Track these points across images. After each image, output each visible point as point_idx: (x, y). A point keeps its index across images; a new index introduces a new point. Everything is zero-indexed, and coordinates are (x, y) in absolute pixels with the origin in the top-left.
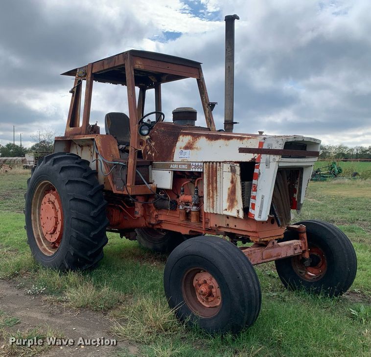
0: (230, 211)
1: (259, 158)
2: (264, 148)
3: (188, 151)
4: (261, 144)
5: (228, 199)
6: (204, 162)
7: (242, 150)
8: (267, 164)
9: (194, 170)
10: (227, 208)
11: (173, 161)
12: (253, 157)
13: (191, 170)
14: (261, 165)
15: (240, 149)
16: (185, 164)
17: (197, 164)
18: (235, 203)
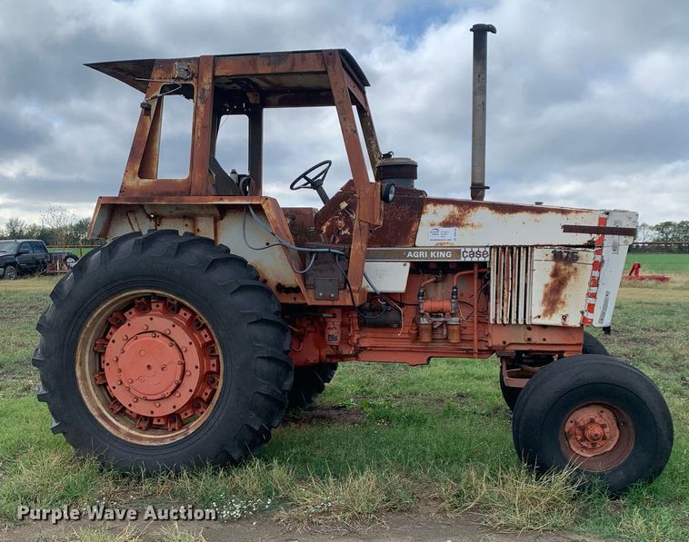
0: (547, 318)
1: (601, 240)
2: (608, 225)
3: (451, 230)
4: (602, 220)
5: (544, 300)
6: (491, 247)
7: (567, 229)
8: (615, 248)
9: (468, 259)
10: (540, 313)
11: (415, 246)
12: (590, 239)
13: (462, 259)
14: (604, 249)
15: (563, 227)
16: (446, 251)
17: (475, 250)
18: (559, 306)
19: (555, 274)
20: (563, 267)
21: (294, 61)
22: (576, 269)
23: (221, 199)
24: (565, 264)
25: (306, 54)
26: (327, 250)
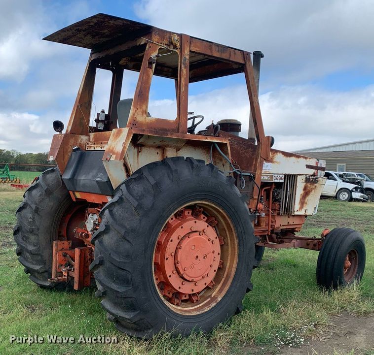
0: (300, 211)
1: (317, 173)
2: (319, 166)
3: (269, 164)
4: (317, 163)
5: (300, 202)
6: (284, 174)
7: (308, 167)
9: (276, 181)
10: (298, 209)
13: (274, 181)
15: (306, 165)
16: (267, 176)
17: (279, 176)
18: (304, 205)
19: (305, 189)
20: (309, 186)
21: (230, 53)
22: (316, 187)
23: (206, 138)
24: (311, 184)
25: (236, 51)
26: (249, 174)
